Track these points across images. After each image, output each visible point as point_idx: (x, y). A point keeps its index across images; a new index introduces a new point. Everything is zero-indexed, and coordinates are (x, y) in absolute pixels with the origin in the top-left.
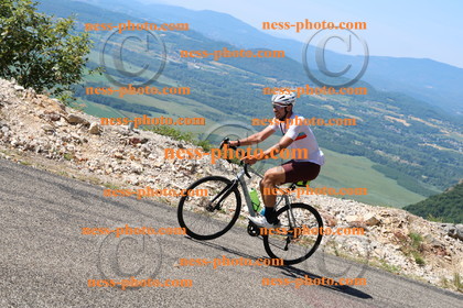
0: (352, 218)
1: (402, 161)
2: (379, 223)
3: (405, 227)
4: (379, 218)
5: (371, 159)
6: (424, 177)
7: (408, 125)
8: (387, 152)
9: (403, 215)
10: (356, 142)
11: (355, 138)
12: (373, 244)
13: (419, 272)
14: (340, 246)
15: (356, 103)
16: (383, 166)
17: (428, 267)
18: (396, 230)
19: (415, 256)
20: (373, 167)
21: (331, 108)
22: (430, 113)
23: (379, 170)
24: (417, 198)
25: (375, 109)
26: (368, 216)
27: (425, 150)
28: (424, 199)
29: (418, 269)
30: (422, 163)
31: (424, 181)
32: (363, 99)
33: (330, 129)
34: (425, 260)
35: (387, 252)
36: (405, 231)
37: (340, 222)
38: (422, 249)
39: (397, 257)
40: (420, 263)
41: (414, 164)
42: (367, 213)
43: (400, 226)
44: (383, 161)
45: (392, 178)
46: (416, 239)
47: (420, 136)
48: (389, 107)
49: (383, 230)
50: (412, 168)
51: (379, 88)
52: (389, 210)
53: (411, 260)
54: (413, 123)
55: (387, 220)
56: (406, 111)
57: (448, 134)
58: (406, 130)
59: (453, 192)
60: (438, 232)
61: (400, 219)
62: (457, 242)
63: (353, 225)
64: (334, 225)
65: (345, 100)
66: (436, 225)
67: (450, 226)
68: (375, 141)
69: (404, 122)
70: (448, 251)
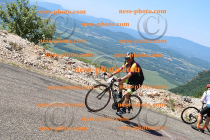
0: (149, 93)
1: (169, 73)
2: (159, 95)
3: (168, 97)
4: (159, 93)
5: (158, 72)
6: (177, 79)
7: (172, 60)
8: (164, 70)
9: (167, 92)
10: (153, 66)
11: (153, 64)
13: (173, 113)
15: (153, 52)
16: (162, 75)
17: (176, 112)
18: (165, 98)
19: (172, 107)
20: (159, 75)
22: (180, 56)
24: (174, 86)
26: (154, 93)
27: (178, 69)
28: (177, 87)
29: (172, 112)
32: (156, 51)
33: (144, 61)
34: (175, 109)
36: (168, 98)
37: (144, 95)
38: (174, 105)
40: (173, 110)
41: (174, 74)
42: (154, 92)
43: (166, 96)
44: (163, 73)
45: (165, 79)
46: (172, 101)
47: (176, 64)
49: (160, 98)
50: (173, 76)
52: (163, 91)
53: (170, 109)
54: (174, 60)
55: (162, 94)
56: (171, 56)
57: (186, 64)
58: (171, 62)
59: (187, 85)
60: (180, 99)
61: (167, 94)
62: (187, 103)
63: (149, 96)
64: (142, 96)
65: (150, 51)
66: (179, 96)
67: (184, 97)
68: (160, 66)
69: (170, 59)
70: (183, 106)
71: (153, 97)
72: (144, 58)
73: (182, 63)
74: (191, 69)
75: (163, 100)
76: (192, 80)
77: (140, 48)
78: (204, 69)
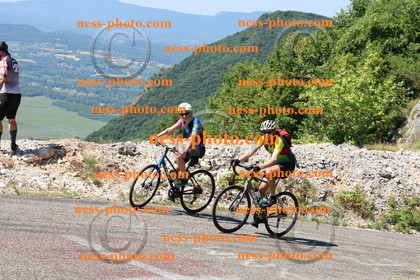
1: (79, 94)
3: (78, 154)
4: (53, 151)
5: (51, 97)
6: (102, 104)
7: (78, 59)
8: (64, 88)
9: (75, 143)
10: (33, 84)
11: (32, 80)
12: (52, 176)
13: (98, 192)
14: (20, 184)
15: (26, 47)
16: (62, 101)
17: (106, 186)
18: (71, 158)
19: (93, 178)
20: (53, 104)
23: (60, 106)
25: (44, 50)
29: (97, 189)
30: (97, 93)
32: (31, 42)
34: (102, 181)
35: (67, 181)
36: (80, 157)
37: (17, 162)
38: (98, 170)
39: (76, 183)
40: (98, 184)
41: (91, 94)
43: (74, 154)
44: (61, 97)
45: (72, 110)
46: (91, 162)
47: (91, 68)
48: (57, 45)
49: (59, 161)
50: (89, 98)
52: (63, 142)
53: (89, 184)
54: (82, 57)
55: (62, 151)
58: (76, 64)
60: (110, 152)
61: (73, 147)
62: (128, 158)
63: (30, 162)
64: (11, 167)
66: (106, 146)
67: (119, 145)
68: (50, 80)
69: (73, 57)
70: (121, 167)
71: (41, 164)
75: (69, 163)
76: (138, 98)
78: (161, 65)
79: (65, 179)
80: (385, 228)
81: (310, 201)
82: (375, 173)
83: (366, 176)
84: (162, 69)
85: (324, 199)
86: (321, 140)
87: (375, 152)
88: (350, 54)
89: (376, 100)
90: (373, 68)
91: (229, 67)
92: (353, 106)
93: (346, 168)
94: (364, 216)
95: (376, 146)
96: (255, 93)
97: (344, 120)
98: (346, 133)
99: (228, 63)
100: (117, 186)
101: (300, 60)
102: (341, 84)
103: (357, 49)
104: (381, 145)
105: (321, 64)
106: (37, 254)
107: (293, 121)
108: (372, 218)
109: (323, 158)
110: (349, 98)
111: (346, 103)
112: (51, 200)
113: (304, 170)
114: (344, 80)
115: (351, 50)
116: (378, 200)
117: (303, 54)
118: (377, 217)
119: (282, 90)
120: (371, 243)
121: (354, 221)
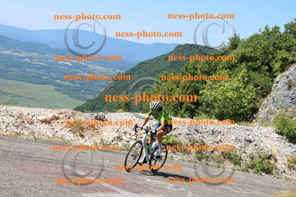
0: (42, 118)
1: (71, 84)
2: (57, 118)
3: (71, 118)
4: (57, 115)
5: (54, 85)
6: (83, 91)
7: (71, 65)
8: (62, 81)
9: (70, 112)
10: (45, 77)
11: (44, 75)
12: (56, 130)
13: (82, 141)
14: (37, 134)
15: (41, 56)
16: (60, 88)
17: (86, 138)
18: (67, 120)
19: (79, 132)
20: (55, 89)
21: (28, 60)
23: (59, 91)
24: (81, 103)
25: (52, 58)
26: (51, 116)
28: (84, 102)
29: (81, 139)
30: (81, 84)
31: (83, 93)
32: (45, 54)
33: (29, 72)
34: (84, 134)
36: (72, 120)
37: (35, 121)
38: (82, 129)
39: (69, 135)
40: (82, 136)
41: (77, 85)
42: (50, 114)
43: (69, 118)
44: (60, 86)
45: (66, 94)
47: (78, 70)
49: (60, 122)
50: (76, 87)
51: (53, 47)
52: (63, 111)
53: (77, 136)
54: (73, 64)
55: (61, 116)
57: (92, 68)
58: (70, 67)
59: (98, 97)
60: (90, 118)
61: (69, 114)
63: (43, 121)
64: (32, 123)
65: (35, 55)
66: (88, 115)
67: (95, 114)
68: (54, 75)
69: (68, 63)
70: (96, 127)
71: (49, 123)
72: (28, 67)
73: (86, 67)
74: (101, 73)
75: (65, 124)
76: (104, 89)
77: (19, 52)
78: (118, 71)
79: (63, 132)
80: (247, 171)
81: (204, 153)
82: (242, 139)
83: (237, 140)
84: (119, 73)
85: (212, 152)
86: (211, 118)
87: (242, 126)
88: (228, 70)
89: (244, 97)
90: (244, 79)
91: (157, 74)
92: (231, 99)
93: (225, 135)
94: (235, 163)
95: (242, 123)
96: (172, 89)
97: (225, 107)
98: (225, 115)
99: (157, 72)
100: (93, 138)
101: (199, 72)
102: (224, 86)
103: (232, 67)
104: (245, 123)
105: (211, 75)
106: (46, 175)
107: (193, 107)
108: (240, 165)
109: (212, 128)
110: (229, 94)
111: (226, 98)
112: (54, 144)
113: (201, 135)
114: (226, 84)
115: (229, 68)
116: (244, 155)
117: (201, 69)
118: (242, 164)
119: (188, 88)
120: (239, 179)
121: (229, 166)
